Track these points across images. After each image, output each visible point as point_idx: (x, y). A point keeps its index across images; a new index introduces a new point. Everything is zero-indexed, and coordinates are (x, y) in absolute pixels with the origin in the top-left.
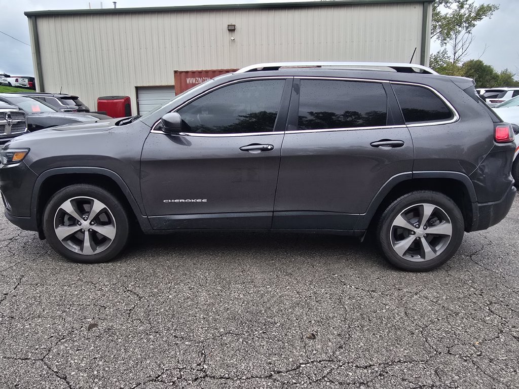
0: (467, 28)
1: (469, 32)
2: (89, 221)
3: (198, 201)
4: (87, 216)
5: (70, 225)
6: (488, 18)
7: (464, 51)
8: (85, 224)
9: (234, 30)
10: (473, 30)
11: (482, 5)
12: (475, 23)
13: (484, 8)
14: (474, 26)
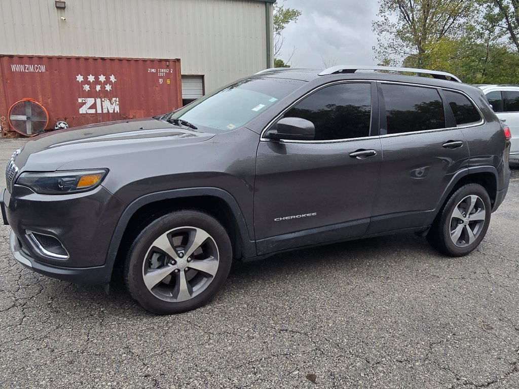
0: (277, 29)
1: (279, 33)
2: (186, 258)
3: (308, 215)
4: (183, 251)
5: (159, 268)
6: (293, 21)
7: (277, 51)
8: (181, 262)
9: (64, 8)
10: (283, 32)
11: (288, 10)
12: (284, 25)
13: (289, 12)
14: (283, 28)
